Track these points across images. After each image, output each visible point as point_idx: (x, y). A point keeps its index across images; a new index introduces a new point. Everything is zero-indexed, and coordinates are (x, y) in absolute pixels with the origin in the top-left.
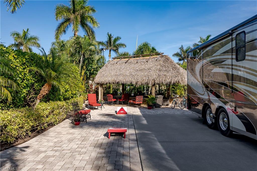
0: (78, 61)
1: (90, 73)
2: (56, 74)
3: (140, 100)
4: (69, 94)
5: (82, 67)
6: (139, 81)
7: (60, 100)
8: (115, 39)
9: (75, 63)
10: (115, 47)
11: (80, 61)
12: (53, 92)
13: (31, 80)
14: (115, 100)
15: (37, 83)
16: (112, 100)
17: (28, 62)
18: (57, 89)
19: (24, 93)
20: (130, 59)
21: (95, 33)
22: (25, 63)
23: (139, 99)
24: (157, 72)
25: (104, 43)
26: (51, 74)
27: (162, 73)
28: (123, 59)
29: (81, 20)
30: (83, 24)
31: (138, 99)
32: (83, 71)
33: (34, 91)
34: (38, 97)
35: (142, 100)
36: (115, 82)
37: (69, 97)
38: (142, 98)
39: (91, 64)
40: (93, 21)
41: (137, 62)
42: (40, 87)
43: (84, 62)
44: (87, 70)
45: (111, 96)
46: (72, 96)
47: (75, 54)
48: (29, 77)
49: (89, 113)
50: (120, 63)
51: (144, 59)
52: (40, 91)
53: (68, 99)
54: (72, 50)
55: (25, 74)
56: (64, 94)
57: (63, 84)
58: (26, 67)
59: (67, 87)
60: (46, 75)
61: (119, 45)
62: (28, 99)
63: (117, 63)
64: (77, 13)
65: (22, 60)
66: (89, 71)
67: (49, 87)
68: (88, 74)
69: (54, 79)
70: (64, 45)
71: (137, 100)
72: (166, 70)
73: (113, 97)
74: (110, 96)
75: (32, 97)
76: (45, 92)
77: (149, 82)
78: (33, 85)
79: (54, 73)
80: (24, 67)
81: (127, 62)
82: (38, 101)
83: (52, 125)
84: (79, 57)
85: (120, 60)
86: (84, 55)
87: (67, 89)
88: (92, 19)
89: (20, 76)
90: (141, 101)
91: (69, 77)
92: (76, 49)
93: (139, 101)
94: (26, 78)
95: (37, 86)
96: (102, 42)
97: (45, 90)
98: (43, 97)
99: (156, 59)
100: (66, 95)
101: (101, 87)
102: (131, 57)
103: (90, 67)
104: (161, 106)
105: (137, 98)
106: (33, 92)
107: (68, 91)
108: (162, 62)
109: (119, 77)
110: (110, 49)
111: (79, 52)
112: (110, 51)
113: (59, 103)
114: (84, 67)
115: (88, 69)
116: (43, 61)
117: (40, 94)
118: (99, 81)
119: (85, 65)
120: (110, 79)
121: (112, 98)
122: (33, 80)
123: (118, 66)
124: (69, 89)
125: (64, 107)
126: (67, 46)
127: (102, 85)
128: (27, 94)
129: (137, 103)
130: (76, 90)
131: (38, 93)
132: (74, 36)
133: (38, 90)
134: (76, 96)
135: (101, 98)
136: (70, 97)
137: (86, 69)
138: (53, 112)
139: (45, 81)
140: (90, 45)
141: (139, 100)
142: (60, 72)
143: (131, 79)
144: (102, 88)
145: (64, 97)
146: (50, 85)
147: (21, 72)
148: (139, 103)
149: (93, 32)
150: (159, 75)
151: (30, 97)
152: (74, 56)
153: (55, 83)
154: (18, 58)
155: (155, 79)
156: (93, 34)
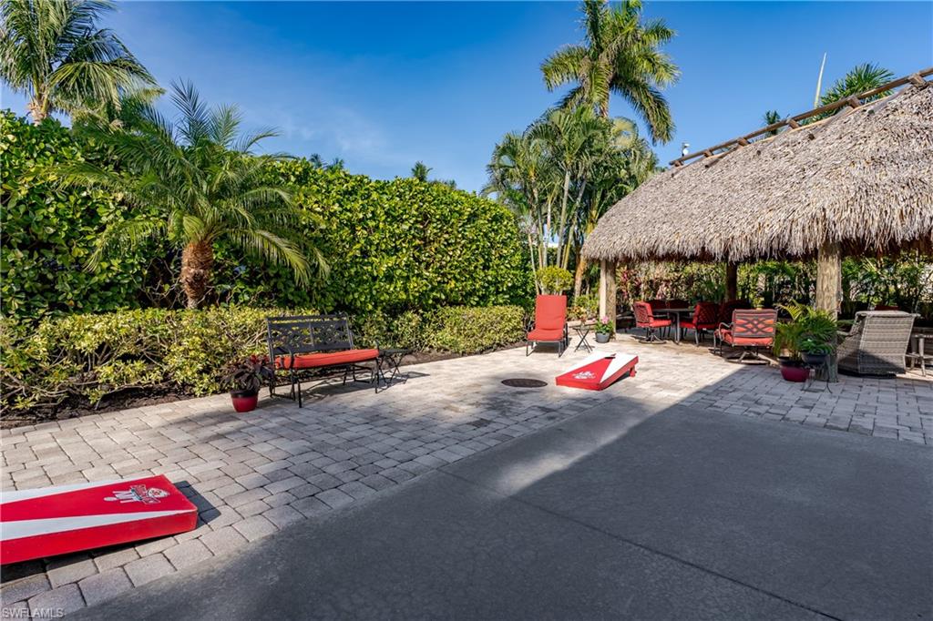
3: (759, 330)
14: (663, 323)
16: (648, 322)
20: (736, 149)
21: (667, 103)
23: (750, 326)
31: (742, 325)
32: (589, 225)
38: (770, 322)
41: (758, 153)
45: (643, 307)
50: (686, 172)
51: (799, 131)
71: (738, 329)
73: (654, 313)
74: (641, 306)
77: (787, 233)
81: (714, 163)
85: (694, 163)
86: (572, 169)
90: (767, 335)
93: (749, 333)
101: (606, 271)
102: (744, 141)
104: (903, 372)
105: (739, 321)
114: (593, 212)
121: (651, 314)
127: (610, 264)
129: (736, 341)
135: (606, 313)
141: (751, 330)
143: (702, 230)
144: (609, 277)
148: (752, 342)
149: (659, 103)
155: (829, 214)
156: (659, 107)
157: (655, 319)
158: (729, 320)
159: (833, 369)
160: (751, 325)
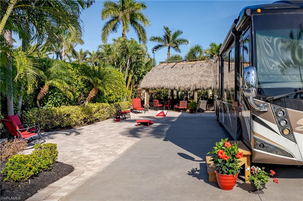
0: (124, 65)
1: (138, 77)
2: (101, 81)
4: (113, 98)
5: (129, 71)
6: (182, 86)
7: (105, 102)
8: (175, 34)
9: (122, 67)
10: (174, 43)
11: (127, 65)
12: (99, 95)
13: (82, 85)
14: (161, 105)
15: (86, 88)
16: (158, 105)
17: (80, 72)
18: (102, 93)
19: (77, 95)
20: (176, 64)
22: (78, 73)
24: (199, 77)
25: (160, 39)
26: (97, 81)
27: (203, 79)
28: (170, 64)
29: (130, 19)
30: (133, 22)
31: (181, 104)
32: (130, 75)
33: (84, 94)
34: (87, 99)
35: (186, 105)
36: (159, 87)
37: (113, 100)
38: (186, 103)
39: (139, 67)
40: (143, 19)
41: (183, 67)
42: (88, 91)
43: (131, 66)
44: (135, 74)
45: (157, 101)
46: (117, 100)
47: (122, 58)
48: (80, 83)
49: (129, 114)
50: (166, 67)
51: (190, 64)
52: (88, 95)
53: (113, 102)
54: (118, 54)
55: (78, 81)
56: (109, 98)
57: (107, 89)
58: (79, 76)
59: (111, 91)
60: (93, 82)
61: (180, 40)
62: (79, 100)
63: (163, 68)
64: (126, 11)
65: (76, 71)
66: (137, 75)
67: (95, 91)
68: (137, 78)
69: (100, 85)
70: (110, 49)
71: (181, 105)
72: (208, 76)
73: (159, 102)
74: (156, 101)
75: (82, 99)
76: (93, 95)
77: (190, 87)
78: (83, 89)
79: (100, 80)
80: (77, 76)
81: (173, 67)
82: (87, 102)
83: (98, 121)
84: (125, 61)
85: (167, 65)
86: (130, 59)
87: (111, 93)
88: (142, 17)
89: (75, 83)
91: (111, 83)
92: (122, 53)
93: (183, 106)
94: (78, 84)
95: (86, 90)
96: (159, 37)
97: (92, 94)
98: (91, 99)
99: (201, 64)
100: (110, 99)
101: (146, 92)
103: (138, 71)
104: (205, 111)
105: (181, 103)
106: (82, 95)
107: (112, 95)
108: (205, 68)
109: (163, 82)
110: (169, 46)
111: (125, 56)
112: (169, 48)
113: (104, 104)
114: (132, 71)
115: (137, 73)
116: (91, 70)
117: (88, 97)
118: (144, 86)
119: (133, 69)
120: (155, 84)
122: (83, 86)
123: (164, 71)
124: (113, 94)
125: (108, 107)
126: (113, 50)
127: (147, 90)
128: (79, 96)
129: (180, 108)
130: (120, 95)
131: (87, 96)
132: (122, 37)
133: (87, 94)
134: (120, 100)
135: (147, 103)
136: (115, 101)
137: (133, 73)
138: (98, 110)
139: (93, 87)
140: (137, 49)
142: (105, 80)
143: (175, 84)
144: (147, 93)
145: (108, 100)
146: (96, 90)
147: (75, 80)
148: (183, 108)
150: (201, 81)
151: (80, 99)
152: (120, 60)
153: (101, 88)
154: (73, 70)
155: (196, 84)
156: (143, 32)
157: (160, 104)
158: (179, 103)
159: (197, 111)
160: (183, 104)
